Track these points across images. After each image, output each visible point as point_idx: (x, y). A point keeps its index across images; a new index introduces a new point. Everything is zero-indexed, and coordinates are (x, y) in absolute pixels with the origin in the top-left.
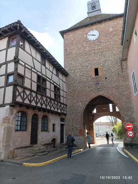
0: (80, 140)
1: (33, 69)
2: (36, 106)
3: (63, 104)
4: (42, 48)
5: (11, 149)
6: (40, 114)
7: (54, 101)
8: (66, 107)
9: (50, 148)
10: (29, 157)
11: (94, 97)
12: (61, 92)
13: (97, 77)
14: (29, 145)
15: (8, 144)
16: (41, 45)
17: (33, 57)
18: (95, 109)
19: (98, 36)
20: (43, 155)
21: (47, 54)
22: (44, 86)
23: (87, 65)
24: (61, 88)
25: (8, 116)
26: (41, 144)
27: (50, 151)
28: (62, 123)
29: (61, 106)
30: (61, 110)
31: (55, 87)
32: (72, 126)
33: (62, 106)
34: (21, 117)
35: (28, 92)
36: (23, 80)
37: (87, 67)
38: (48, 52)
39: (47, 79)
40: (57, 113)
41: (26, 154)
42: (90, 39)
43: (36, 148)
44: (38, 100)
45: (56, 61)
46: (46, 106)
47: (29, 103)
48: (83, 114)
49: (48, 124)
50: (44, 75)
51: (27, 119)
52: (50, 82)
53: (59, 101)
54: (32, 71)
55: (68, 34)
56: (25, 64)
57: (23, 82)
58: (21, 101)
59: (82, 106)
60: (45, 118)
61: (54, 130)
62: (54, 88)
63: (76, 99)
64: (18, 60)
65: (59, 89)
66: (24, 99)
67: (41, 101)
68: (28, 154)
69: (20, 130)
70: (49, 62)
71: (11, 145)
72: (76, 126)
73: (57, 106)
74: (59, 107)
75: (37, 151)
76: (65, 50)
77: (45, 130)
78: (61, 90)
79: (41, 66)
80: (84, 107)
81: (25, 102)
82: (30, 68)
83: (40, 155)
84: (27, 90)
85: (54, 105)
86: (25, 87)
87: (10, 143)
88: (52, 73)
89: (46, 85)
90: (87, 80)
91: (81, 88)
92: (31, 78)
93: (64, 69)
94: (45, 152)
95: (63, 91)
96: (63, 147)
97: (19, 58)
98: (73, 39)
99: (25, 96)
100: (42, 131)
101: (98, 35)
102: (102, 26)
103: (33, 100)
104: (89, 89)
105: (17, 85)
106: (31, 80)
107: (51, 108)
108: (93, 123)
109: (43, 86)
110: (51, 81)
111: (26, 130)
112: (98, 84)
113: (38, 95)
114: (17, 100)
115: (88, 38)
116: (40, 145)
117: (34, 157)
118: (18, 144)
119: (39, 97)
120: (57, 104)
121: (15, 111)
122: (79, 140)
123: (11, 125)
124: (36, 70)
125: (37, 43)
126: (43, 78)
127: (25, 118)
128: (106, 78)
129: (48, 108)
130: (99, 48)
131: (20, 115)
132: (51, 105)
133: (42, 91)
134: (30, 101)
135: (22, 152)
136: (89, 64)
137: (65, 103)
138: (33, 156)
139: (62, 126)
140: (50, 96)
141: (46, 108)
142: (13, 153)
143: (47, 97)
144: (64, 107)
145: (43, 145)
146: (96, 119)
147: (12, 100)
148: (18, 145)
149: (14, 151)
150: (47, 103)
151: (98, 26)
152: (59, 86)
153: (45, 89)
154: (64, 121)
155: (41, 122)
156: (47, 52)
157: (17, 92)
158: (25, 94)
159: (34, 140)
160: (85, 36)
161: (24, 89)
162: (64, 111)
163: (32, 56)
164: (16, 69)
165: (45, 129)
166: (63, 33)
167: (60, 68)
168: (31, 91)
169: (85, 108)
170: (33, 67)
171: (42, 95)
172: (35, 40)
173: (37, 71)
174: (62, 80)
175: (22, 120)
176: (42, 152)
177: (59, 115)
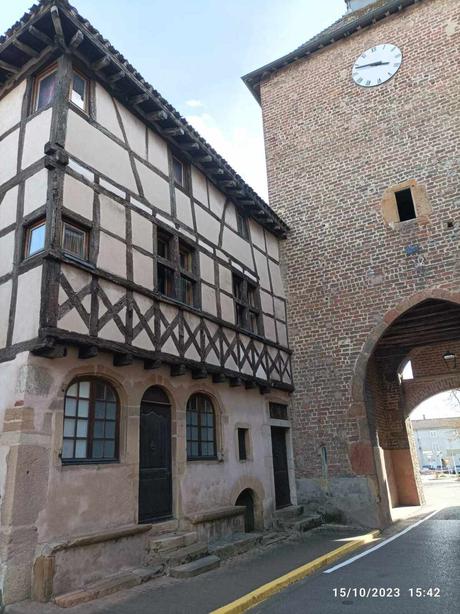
0: (359, 492)
1: (133, 201)
2: (158, 351)
3: (276, 346)
4: (169, 115)
5: (42, 551)
6: (181, 390)
7: (238, 333)
8: (289, 358)
9: (230, 532)
10: (129, 584)
11: (405, 309)
12: (264, 298)
13: (409, 226)
14: (134, 526)
15: (28, 527)
16: (164, 102)
17: (132, 155)
18: (409, 363)
19: (396, 65)
20: (196, 572)
21: (194, 142)
22: (189, 273)
23: (362, 183)
24: (264, 283)
25: (22, 398)
26: (187, 519)
27: (227, 549)
28: (279, 423)
29: (266, 353)
30: (268, 372)
31: (237, 278)
32: (321, 434)
33: (273, 353)
34: (93, 401)
35: (114, 295)
36: (89, 241)
37: (364, 189)
38: (196, 134)
39: (201, 243)
40: (250, 383)
41: (118, 567)
42: (363, 84)
43: (164, 540)
44: (163, 330)
45: (233, 172)
46: (202, 352)
47: (121, 338)
48: (360, 383)
49: (218, 427)
50: (188, 229)
51: (118, 412)
52: (214, 256)
53: (256, 333)
54: (129, 207)
55: (276, 80)
56: (98, 176)
57: (92, 250)
58: (84, 330)
59: (353, 348)
60: (201, 403)
61: (243, 454)
62: (230, 281)
63: (329, 325)
64: (60, 155)
65: (253, 287)
66: (98, 321)
67: (176, 330)
68: (125, 569)
69: (90, 459)
70: (207, 179)
71: (42, 530)
72: (335, 434)
73: (250, 355)
74: (261, 358)
75: (168, 551)
76: (271, 141)
77: (204, 454)
78: (263, 289)
79: (172, 192)
80: (365, 352)
81: (101, 335)
82: (123, 195)
83: (182, 574)
84: (111, 286)
85: (235, 350)
86: (100, 270)
87: (36, 525)
88: (222, 222)
89: (196, 268)
90: (367, 241)
91: (345, 276)
92: (129, 234)
93: (269, 208)
94: (208, 554)
95: (271, 294)
96: (290, 527)
97: (67, 148)
98: (296, 96)
99: (102, 310)
100: (190, 459)
101: (399, 60)
102: (412, 24)
103: (139, 328)
104: (379, 279)
105: (59, 261)
106: (128, 241)
107: (223, 361)
108: (407, 421)
109: (183, 271)
110: (219, 254)
111: (116, 458)
112: (418, 251)
113: (163, 308)
114: (62, 324)
115: (355, 78)
116: (184, 524)
117: (151, 584)
118: (76, 527)
119: (170, 315)
120: (251, 347)
121: (58, 377)
122: (356, 495)
123: (40, 440)
124: (148, 204)
125: (143, 93)
126: (183, 242)
127: (112, 407)
128: (450, 225)
129: (212, 359)
130: (407, 107)
131: (85, 391)
132: (225, 348)
133: (179, 289)
134: (128, 332)
135: (95, 563)
136: (370, 177)
137: (283, 343)
138: (149, 578)
139: (278, 435)
140: (219, 313)
141: (203, 362)
142: (46, 572)
143: (204, 316)
144: (279, 357)
145: (197, 523)
146: (417, 404)
147: (38, 326)
148: (75, 531)
149: (52, 562)
150: (207, 342)
151: (395, 25)
152: (255, 274)
153: (193, 284)
154: (284, 417)
155: (185, 422)
156: (191, 135)
157: (61, 289)
158: (101, 302)
159: (156, 500)
160: (343, 74)
161: (96, 277)
162: (281, 374)
163: (127, 148)
164: (55, 194)
165: (204, 451)
166: (256, 81)
167: (253, 202)
168: (129, 287)
169: (370, 360)
170: (137, 193)
171: (180, 309)
172: (137, 82)
173: (155, 210)
174: (265, 254)
175: (99, 415)
176: (191, 559)
177: (262, 393)
